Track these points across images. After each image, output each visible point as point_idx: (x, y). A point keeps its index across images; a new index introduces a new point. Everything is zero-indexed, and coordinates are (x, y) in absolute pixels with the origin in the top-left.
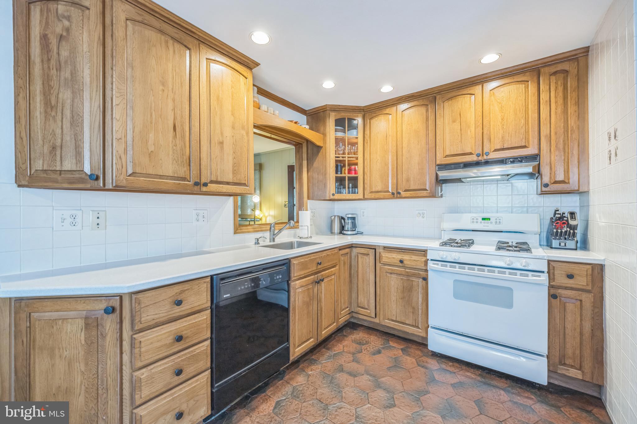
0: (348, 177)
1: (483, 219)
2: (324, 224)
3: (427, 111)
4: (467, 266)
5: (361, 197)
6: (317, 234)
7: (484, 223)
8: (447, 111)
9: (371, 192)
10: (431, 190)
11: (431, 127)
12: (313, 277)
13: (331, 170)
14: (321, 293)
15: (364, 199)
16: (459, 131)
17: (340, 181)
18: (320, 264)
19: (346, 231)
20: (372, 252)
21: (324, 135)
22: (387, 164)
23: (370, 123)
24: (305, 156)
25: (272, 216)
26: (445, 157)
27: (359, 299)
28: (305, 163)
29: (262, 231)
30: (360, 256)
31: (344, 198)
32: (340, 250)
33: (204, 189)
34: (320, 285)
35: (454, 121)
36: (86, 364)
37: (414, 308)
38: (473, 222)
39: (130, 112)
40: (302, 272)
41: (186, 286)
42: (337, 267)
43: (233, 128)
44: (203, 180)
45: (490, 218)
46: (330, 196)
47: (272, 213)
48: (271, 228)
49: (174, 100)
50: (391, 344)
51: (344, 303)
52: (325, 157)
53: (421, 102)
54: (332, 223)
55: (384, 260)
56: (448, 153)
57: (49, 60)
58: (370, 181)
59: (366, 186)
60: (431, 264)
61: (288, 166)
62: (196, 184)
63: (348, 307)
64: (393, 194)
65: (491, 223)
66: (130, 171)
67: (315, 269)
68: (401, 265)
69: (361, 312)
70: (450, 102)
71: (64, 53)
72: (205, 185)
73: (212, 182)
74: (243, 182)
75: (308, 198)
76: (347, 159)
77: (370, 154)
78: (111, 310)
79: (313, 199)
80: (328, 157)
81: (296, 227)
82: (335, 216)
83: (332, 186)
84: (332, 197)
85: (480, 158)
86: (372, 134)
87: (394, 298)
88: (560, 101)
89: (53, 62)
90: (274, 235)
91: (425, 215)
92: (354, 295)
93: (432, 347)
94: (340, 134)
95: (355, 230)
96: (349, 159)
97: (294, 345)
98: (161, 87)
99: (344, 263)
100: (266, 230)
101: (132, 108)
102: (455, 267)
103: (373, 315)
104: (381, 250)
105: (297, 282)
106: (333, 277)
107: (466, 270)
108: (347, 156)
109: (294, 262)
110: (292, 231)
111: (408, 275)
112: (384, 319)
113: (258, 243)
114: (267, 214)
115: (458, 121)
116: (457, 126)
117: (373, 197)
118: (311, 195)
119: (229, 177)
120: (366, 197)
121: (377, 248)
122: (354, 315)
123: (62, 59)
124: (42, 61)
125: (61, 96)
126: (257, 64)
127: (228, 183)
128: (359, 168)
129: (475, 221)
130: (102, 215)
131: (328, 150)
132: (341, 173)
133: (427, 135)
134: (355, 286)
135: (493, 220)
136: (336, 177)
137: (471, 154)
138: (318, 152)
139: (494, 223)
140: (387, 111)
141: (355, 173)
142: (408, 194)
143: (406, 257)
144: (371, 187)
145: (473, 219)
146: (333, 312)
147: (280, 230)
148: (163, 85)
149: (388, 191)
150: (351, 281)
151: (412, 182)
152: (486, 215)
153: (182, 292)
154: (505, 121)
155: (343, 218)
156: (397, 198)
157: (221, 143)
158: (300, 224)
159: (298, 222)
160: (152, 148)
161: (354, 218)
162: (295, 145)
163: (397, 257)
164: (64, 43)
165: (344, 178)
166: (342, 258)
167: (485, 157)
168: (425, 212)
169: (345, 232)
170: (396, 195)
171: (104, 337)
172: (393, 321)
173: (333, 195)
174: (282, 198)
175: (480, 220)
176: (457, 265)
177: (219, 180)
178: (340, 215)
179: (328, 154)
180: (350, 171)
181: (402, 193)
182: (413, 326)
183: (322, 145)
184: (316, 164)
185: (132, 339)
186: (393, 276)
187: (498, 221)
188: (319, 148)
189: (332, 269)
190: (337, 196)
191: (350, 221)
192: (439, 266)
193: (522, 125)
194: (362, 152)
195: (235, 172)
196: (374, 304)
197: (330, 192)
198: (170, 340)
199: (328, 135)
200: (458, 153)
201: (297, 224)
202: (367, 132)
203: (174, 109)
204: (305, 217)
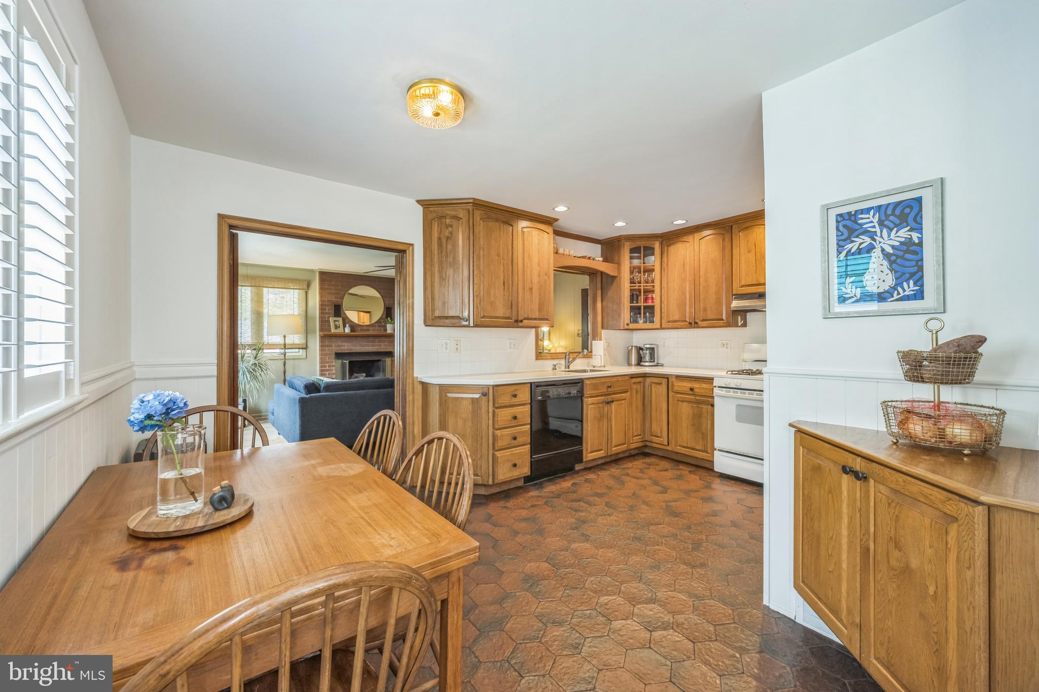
0: (644, 306)
2: (621, 355)
3: (724, 240)
4: (747, 392)
5: (658, 326)
6: (612, 365)
8: (743, 242)
9: (669, 322)
10: (727, 320)
11: (728, 257)
12: (603, 397)
13: (625, 300)
14: (611, 413)
15: (661, 328)
16: (754, 261)
17: (635, 310)
18: (610, 387)
19: (644, 362)
20: (664, 381)
21: (619, 264)
22: (684, 294)
23: (667, 250)
24: (599, 285)
25: (562, 347)
26: (741, 287)
27: (653, 428)
28: (599, 292)
29: (558, 358)
30: (653, 386)
31: (639, 327)
32: (631, 378)
33: (520, 324)
34: (610, 406)
35: (749, 252)
36: (472, 423)
37: (703, 434)
39: (482, 278)
40: (594, 392)
41: (517, 387)
42: (629, 393)
43: (539, 276)
44: (520, 318)
46: (624, 326)
47: (563, 343)
48: (566, 356)
49: (504, 265)
50: (681, 467)
51: (637, 430)
52: (619, 287)
53: (718, 231)
54: (629, 353)
55: (676, 388)
56: (744, 283)
57: (442, 252)
58: (667, 309)
59: (663, 315)
60: (716, 391)
61: (582, 290)
62: (517, 321)
63: (640, 435)
64: (690, 323)
66: (482, 315)
67: (605, 391)
68: (691, 393)
69: (654, 441)
70: (746, 232)
71: (449, 247)
72: (521, 321)
73: (525, 319)
74: (546, 317)
75: (603, 328)
76: (642, 288)
77: (668, 282)
78: (485, 395)
79: (607, 329)
80: (622, 286)
81: (590, 357)
82: (632, 346)
83: (626, 315)
84: (626, 327)
86: (670, 262)
87: (684, 425)
89: (444, 253)
90: (568, 362)
91: (729, 346)
92: (647, 425)
93: (718, 468)
94: (636, 262)
95: (654, 361)
96: (645, 287)
97: (587, 450)
98: (497, 258)
99: (637, 392)
100: (562, 358)
101: (483, 275)
102: (737, 393)
103: (666, 443)
104: (674, 380)
105: (590, 399)
106: (623, 402)
107: (747, 395)
108: (642, 285)
109: (587, 382)
110: (586, 361)
111: (698, 402)
112: (676, 446)
113: (556, 369)
114: (556, 345)
115: (753, 251)
116: (752, 256)
117: (670, 326)
118: (605, 326)
119: (536, 315)
120: (663, 326)
121: (670, 377)
122: (648, 444)
123: (448, 251)
124: (438, 253)
125: (447, 272)
126: (557, 220)
127: (535, 319)
128: (656, 296)
130: (459, 343)
131: (622, 280)
132: (637, 303)
134: (649, 414)
136: (631, 306)
138: (613, 282)
140: (685, 238)
141: (653, 302)
142: (705, 323)
143: (696, 385)
144: (668, 316)
146: (624, 434)
147: (574, 359)
148: (498, 255)
149: (686, 321)
150: (644, 410)
151: (709, 312)
153: (516, 390)
155: (641, 349)
156: (694, 327)
157: (531, 289)
158: (593, 354)
159: (591, 352)
160: (492, 299)
161: (652, 349)
162: (589, 275)
163: (688, 385)
164: (449, 241)
165: (639, 308)
166: (635, 387)
168: (729, 342)
169: (642, 363)
170: (693, 325)
171: (481, 409)
172: (684, 447)
173: (628, 325)
174: (574, 326)
176: (739, 391)
177: (530, 317)
178: (639, 345)
179: (622, 284)
180: (646, 300)
181: (699, 323)
182: (702, 451)
183: (616, 275)
184: (610, 294)
185: (494, 412)
186: (684, 403)
188: (614, 278)
189: (623, 395)
190: (632, 326)
191: (648, 352)
192: (723, 392)
194: (659, 280)
195: (540, 310)
196: (666, 432)
197: (624, 322)
198: (510, 418)
199: (622, 264)
200: (753, 283)
201: (590, 354)
202: (665, 260)
203: (504, 271)
204: (598, 347)
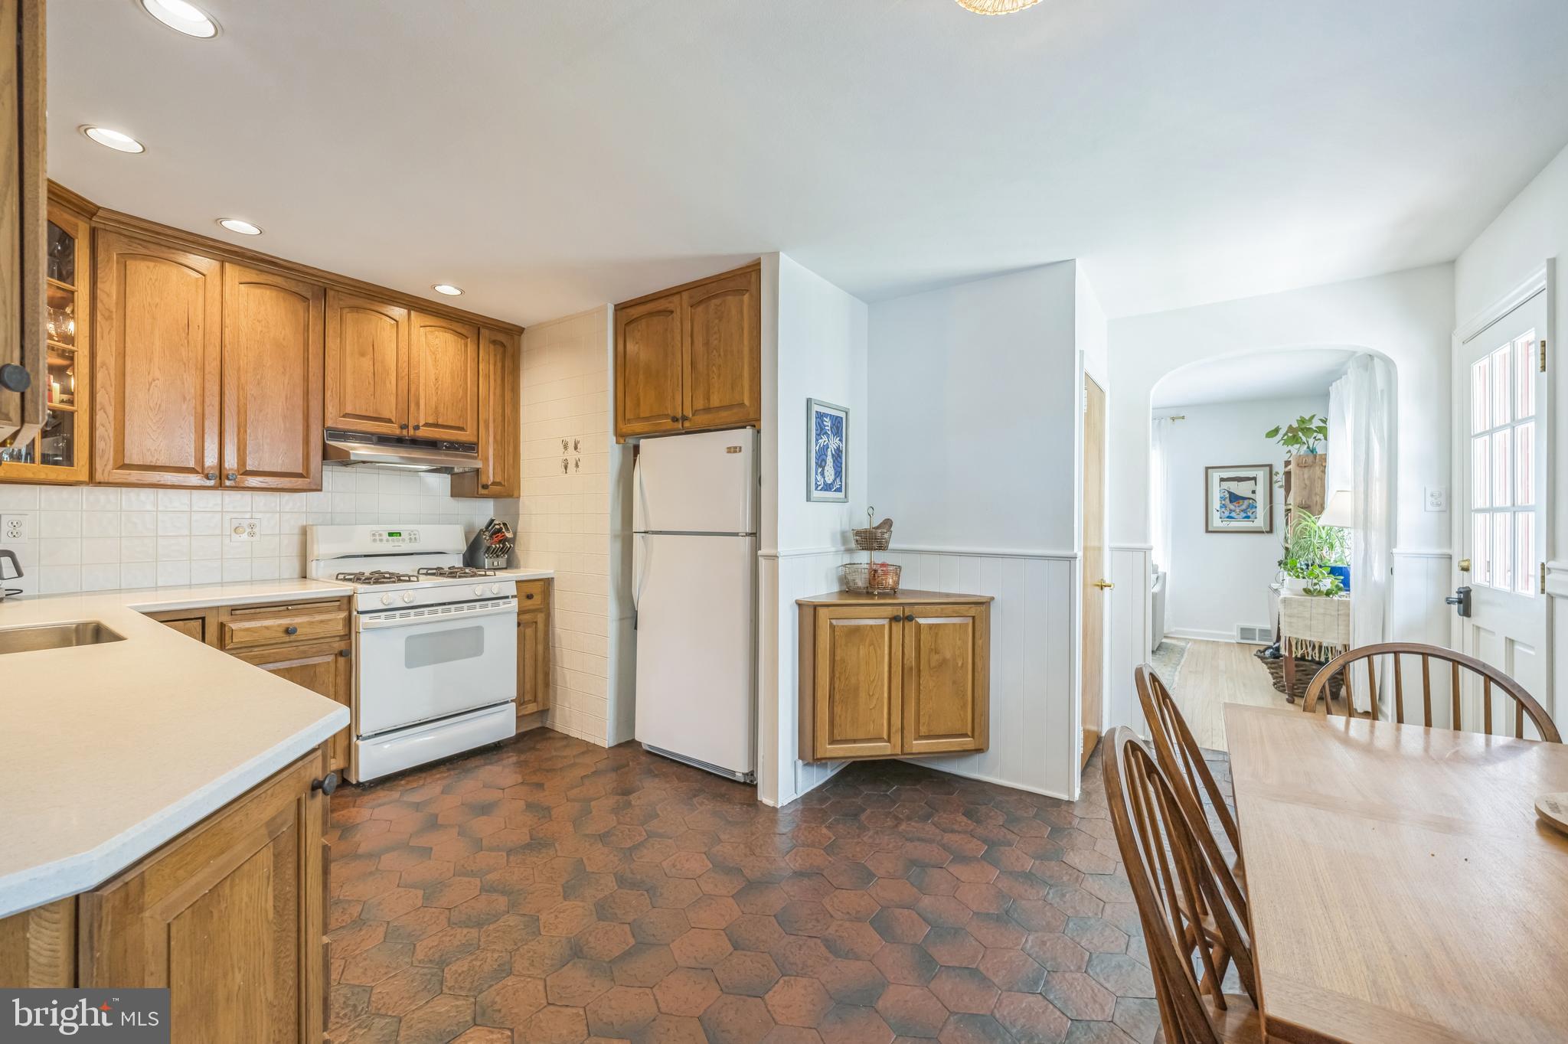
1: (391, 534)
3: (306, 310)
5: (84, 477)
7: (393, 541)
8: (349, 329)
9: (125, 466)
10: (314, 478)
15: (95, 483)
16: (371, 375)
20: (193, 627)
23: (124, 266)
26: (344, 416)
35: (362, 354)
38: (375, 540)
45: (400, 533)
55: (238, 637)
56: (349, 410)
59: (101, 445)
60: (359, 621)
65: (403, 540)
70: (355, 315)
77: (122, 355)
85: (405, 432)
88: (499, 381)
104: (225, 618)
107: (427, 615)
111: (305, 657)
115: (370, 356)
116: (366, 363)
117: (132, 479)
120: (100, 478)
121: (209, 614)
129: (378, 538)
133: (306, 361)
135: (405, 535)
137: (389, 421)
139: (408, 541)
140: (190, 260)
142: (255, 481)
143: (297, 620)
145: (374, 535)
149: (191, 470)
151: (267, 456)
152: (394, 528)
154: (440, 383)
163: (278, 623)
167: (411, 432)
175: (385, 536)
181: (238, 477)
187: (413, 537)
193: (460, 397)
194: (87, 341)
200: (371, 415)
